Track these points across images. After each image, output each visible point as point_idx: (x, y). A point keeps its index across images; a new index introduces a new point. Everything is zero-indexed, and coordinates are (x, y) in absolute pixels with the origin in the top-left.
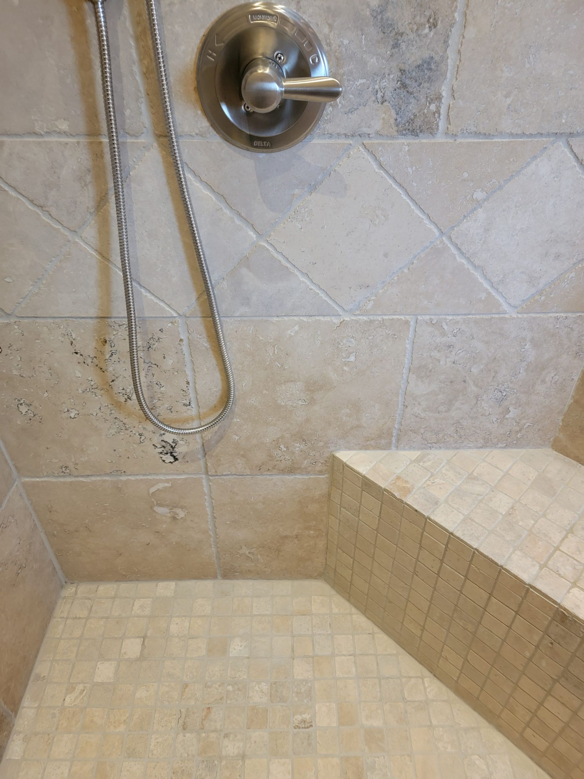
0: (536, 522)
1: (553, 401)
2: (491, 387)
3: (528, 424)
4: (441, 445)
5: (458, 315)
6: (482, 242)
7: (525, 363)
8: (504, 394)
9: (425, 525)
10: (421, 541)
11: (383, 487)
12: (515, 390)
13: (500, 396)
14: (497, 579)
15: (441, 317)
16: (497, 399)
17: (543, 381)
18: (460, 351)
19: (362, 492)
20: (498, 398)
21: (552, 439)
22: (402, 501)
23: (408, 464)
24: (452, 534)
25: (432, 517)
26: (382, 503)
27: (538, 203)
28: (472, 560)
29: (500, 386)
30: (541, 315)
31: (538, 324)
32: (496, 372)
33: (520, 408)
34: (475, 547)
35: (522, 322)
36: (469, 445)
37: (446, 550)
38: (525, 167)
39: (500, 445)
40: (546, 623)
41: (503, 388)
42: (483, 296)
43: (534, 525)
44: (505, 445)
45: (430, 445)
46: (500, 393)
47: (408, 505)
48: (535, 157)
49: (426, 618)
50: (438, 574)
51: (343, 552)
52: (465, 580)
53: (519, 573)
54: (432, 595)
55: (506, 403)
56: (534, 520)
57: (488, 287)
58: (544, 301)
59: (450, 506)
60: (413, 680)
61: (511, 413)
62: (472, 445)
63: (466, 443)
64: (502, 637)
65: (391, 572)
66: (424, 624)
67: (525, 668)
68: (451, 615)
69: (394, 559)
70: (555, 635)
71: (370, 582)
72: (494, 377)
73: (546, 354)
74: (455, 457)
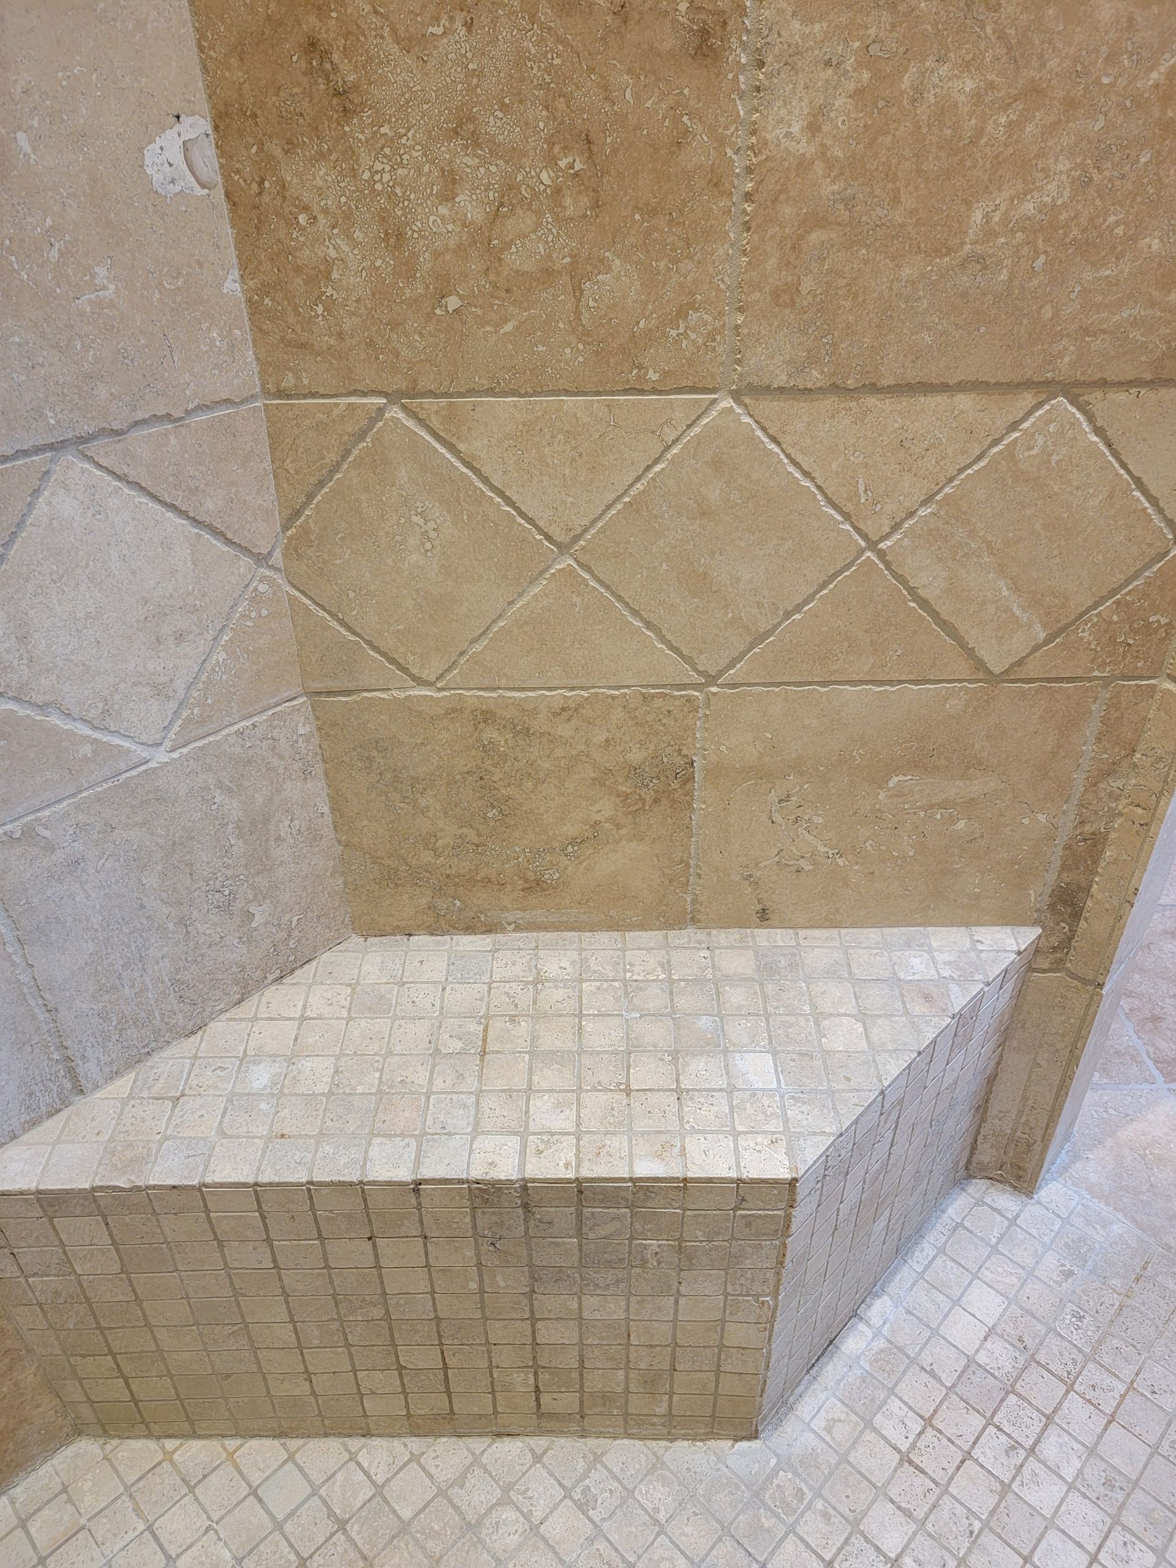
1: (313, 863)
2: (196, 893)
3: (296, 918)
4: (167, 1038)
5: (60, 801)
6: (25, 661)
7: (231, 826)
8: (227, 892)
9: (204, 1200)
10: (214, 1233)
11: (87, 1186)
12: (242, 877)
13: (222, 899)
14: (366, 1206)
15: (25, 820)
16: (219, 907)
17: (278, 839)
18: (102, 862)
19: (52, 1223)
20: (220, 904)
21: (347, 919)
22: (138, 1189)
23: (118, 1111)
24: (256, 1184)
25: (208, 1180)
26: (104, 1217)
27: (91, 563)
28: (312, 1204)
29: (211, 883)
30: (211, 738)
31: (215, 755)
32: (190, 865)
33: (268, 901)
34: (304, 1180)
35: (185, 764)
36: (218, 1008)
37: (263, 1218)
38: (30, 511)
39: (271, 977)
40: (468, 1220)
41: (218, 885)
42: (87, 750)
43: (380, 1078)
44: (278, 972)
45: (147, 1050)
46: (218, 895)
47: (154, 1187)
48: (36, 492)
49: (302, 1354)
50: (277, 1267)
51: (84, 1356)
52: (322, 1244)
53: (390, 1174)
54: (289, 1309)
55: (239, 904)
56: (378, 1070)
57: (87, 731)
58: (202, 715)
59: (231, 1137)
60: (339, 1477)
61: (257, 917)
62: (222, 1006)
63: (209, 1009)
64: (427, 1290)
65: (197, 1323)
66: (306, 1367)
67: (483, 1308)
68: (336, 1317)
69: (187, 1297)
70: (490, 1229)
71: (168, 1371)
72: (191, 875)
73: (257, 796)
74: (203, 1045)
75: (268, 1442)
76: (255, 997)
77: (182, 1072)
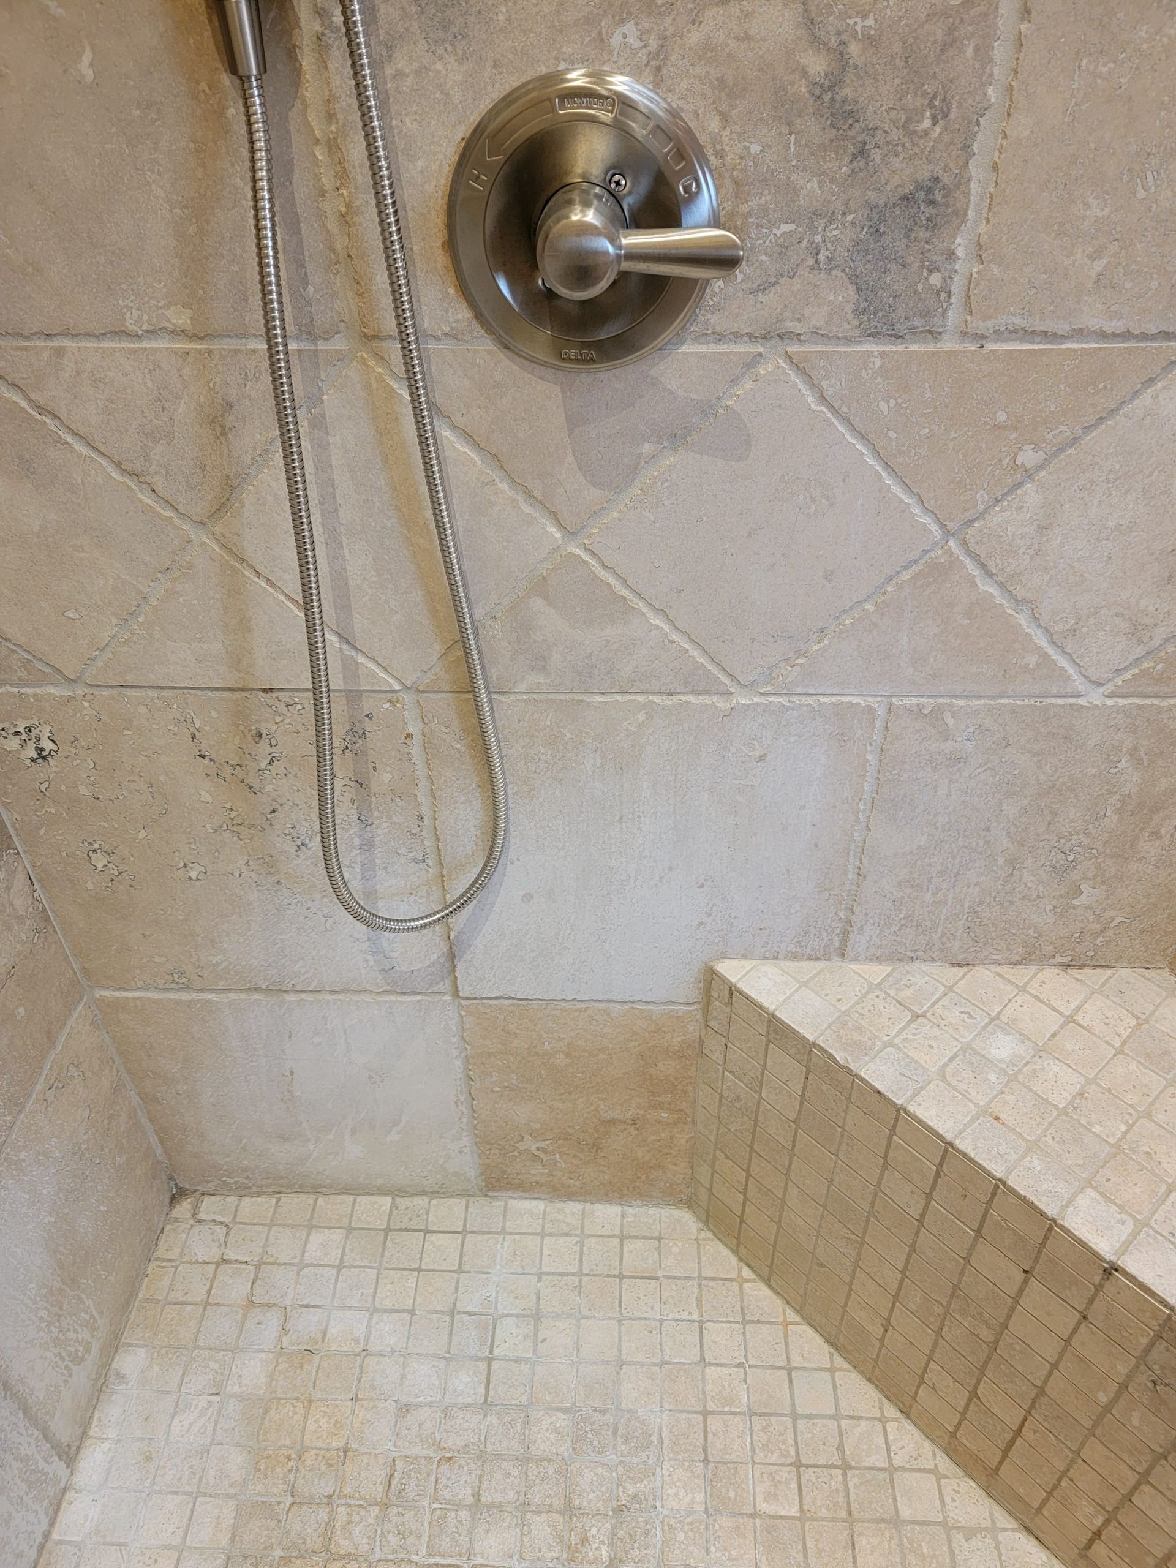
0: (1130, 1127)
2: (1043, 843)
3: (1119, 919)
4: (934, 956)
5: (979, 697)
6: (1031, 552)
7: (1116, 797)
8: (1071, 858)
9: (896, 1121)
10: (887, 1153)
11: (811, 1038)
12: (1094, 851)
13: (1062, 862)
14: (1044, 1243)
15: (941, 701)
16: (1055, 867)
17: (1156, 834)
18: (979, 770)
19: (767, 1045)
20: (1058, 865)
21: (1170, 950)
22: (849, 1071)
23: (863, 991)
24: (951, 1144)
25: (911, 1108)
26: (808, 1071)
27: (1156, 473)
28: (991, 1200)
29: (1062, 841)
30: (1155, 701)
31: (1148, 720)
32: (1054, 813)
33: (1104, 887)
34: (998, 1175)
35: (1114, 715)
36: (994, 957)
37: (938, 1175)
39: (1059, 959)
40: (1144, 1342)
41: (1068, 845)
42: (1032, 660)
43: (1126, 1133)
44: (1070, 958)
45: (912, 955)
46: (1061, 856)
47: (862, 1080)
48: (1152, 381)
49: (894, 1304)
50: (921, 1221)
51: (727, 1157)
52: (976, 1239)
53: (1089, 1237)
54: (907, 1261)
55: (1075, 875)
56: (1126, 1123)
57: (1042, 641)
58: (1162, 673)
59: (949, 1085)
60: (863, 1424)
61: (1083, 897)
62: (999, 958)
63: (985, 953)
64: (1050, 1360)
65: (825, 1207)
66: (890, 1315)
67: (1096, 1424)
68: (945, 1304)
69: (831, 1182)
70: (1162, 1368)
71: (780, 1221)
72: (1049, 824)
73: (1163, 780)
74: (962, 982)
75: (819, 1340)
76: (1033, 968)
77: (933, 994)
